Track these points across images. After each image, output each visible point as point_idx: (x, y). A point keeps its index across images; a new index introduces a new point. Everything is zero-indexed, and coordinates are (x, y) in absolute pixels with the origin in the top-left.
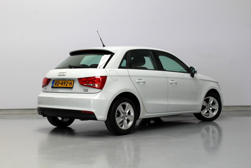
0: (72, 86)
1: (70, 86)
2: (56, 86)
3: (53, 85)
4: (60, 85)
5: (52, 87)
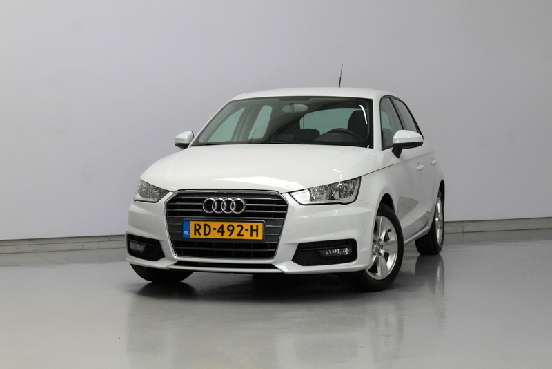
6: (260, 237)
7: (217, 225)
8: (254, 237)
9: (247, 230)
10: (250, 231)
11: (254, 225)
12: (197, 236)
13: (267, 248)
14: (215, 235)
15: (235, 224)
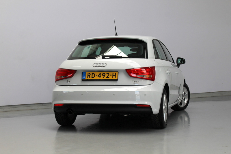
0: (116, 78)
1: (114, 78)
2: (89, 78)
3: (84, 77)
4: (97, 77)
5: (83, 80)
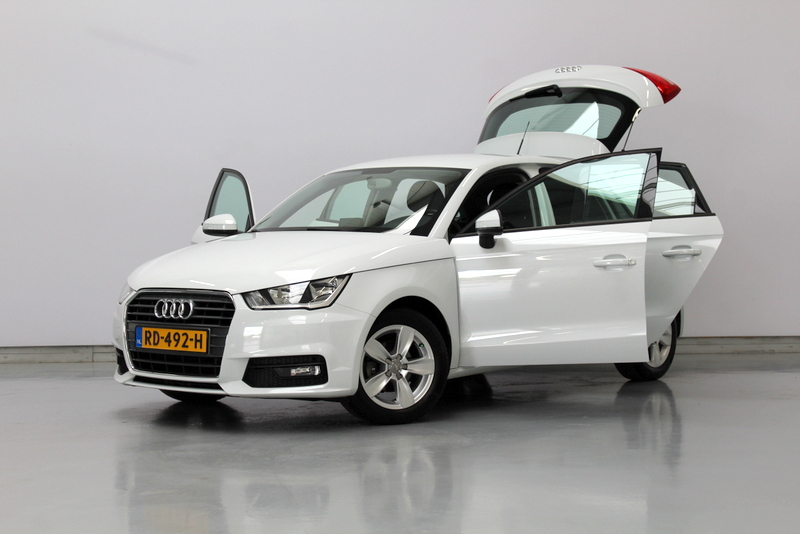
6: (204, 350)
7: (163, 332)
8: (198, 350)
9: (191, 340)
10: (193, 342)
11: (199, 333)
12: (148, 346)
13: (210, 364)
14: (163, 346)
15: (181, 332)
